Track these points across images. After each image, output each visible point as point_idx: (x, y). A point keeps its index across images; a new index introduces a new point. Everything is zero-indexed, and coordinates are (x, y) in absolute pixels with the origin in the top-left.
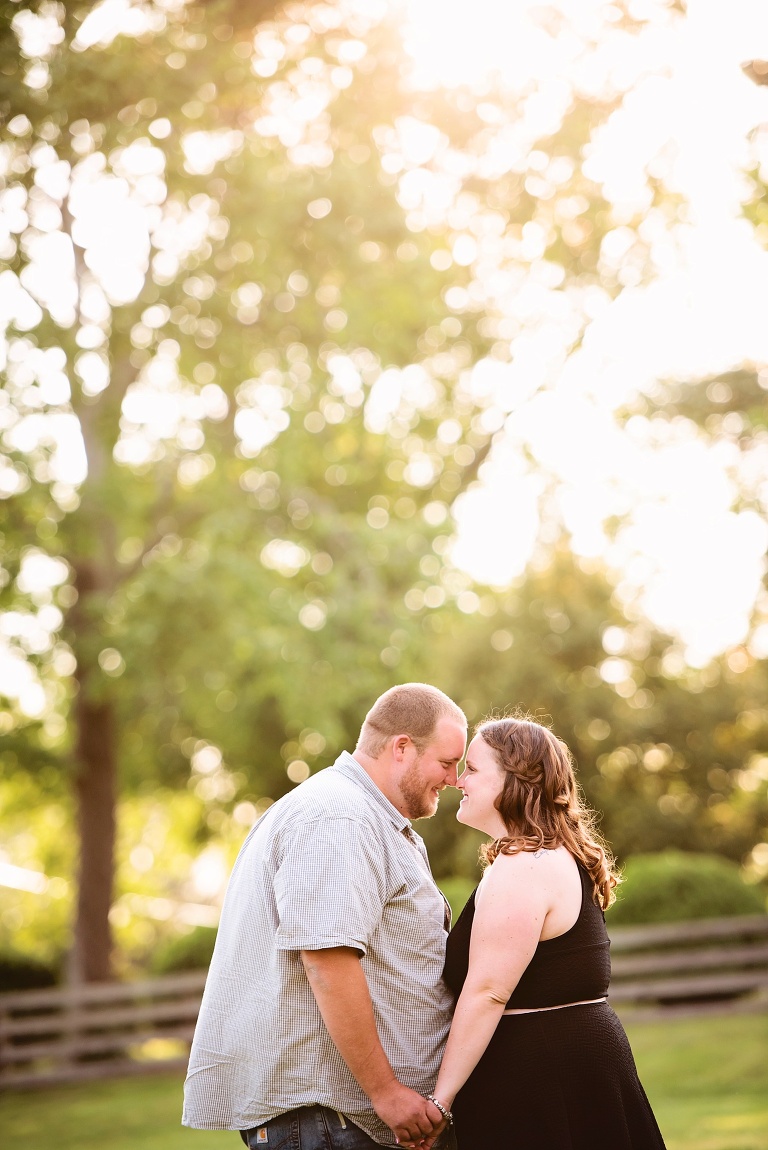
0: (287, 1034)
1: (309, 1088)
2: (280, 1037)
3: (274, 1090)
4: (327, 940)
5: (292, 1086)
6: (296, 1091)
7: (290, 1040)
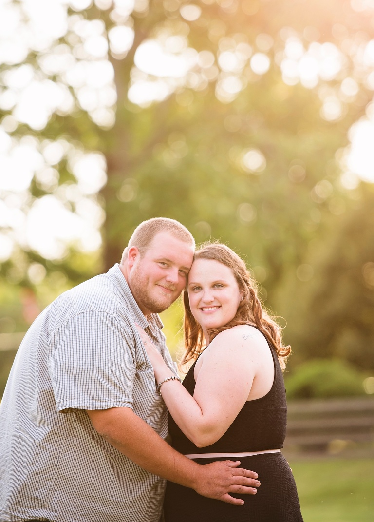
0: (33, 464)
1: (43, 506)
2: (28, 465)
3: (17, 504)
4: (99, 404)
5: (31, 503)
6: (33, 507)
7: (34, 468)
